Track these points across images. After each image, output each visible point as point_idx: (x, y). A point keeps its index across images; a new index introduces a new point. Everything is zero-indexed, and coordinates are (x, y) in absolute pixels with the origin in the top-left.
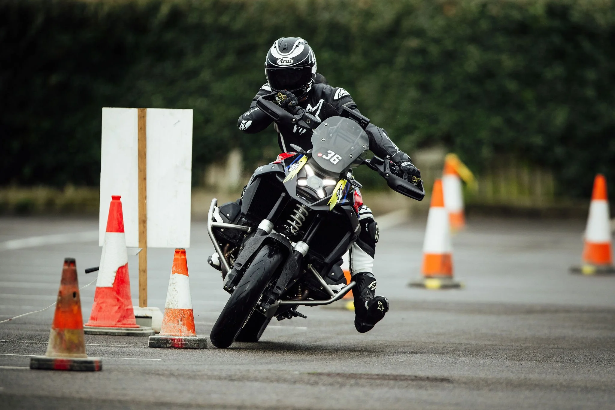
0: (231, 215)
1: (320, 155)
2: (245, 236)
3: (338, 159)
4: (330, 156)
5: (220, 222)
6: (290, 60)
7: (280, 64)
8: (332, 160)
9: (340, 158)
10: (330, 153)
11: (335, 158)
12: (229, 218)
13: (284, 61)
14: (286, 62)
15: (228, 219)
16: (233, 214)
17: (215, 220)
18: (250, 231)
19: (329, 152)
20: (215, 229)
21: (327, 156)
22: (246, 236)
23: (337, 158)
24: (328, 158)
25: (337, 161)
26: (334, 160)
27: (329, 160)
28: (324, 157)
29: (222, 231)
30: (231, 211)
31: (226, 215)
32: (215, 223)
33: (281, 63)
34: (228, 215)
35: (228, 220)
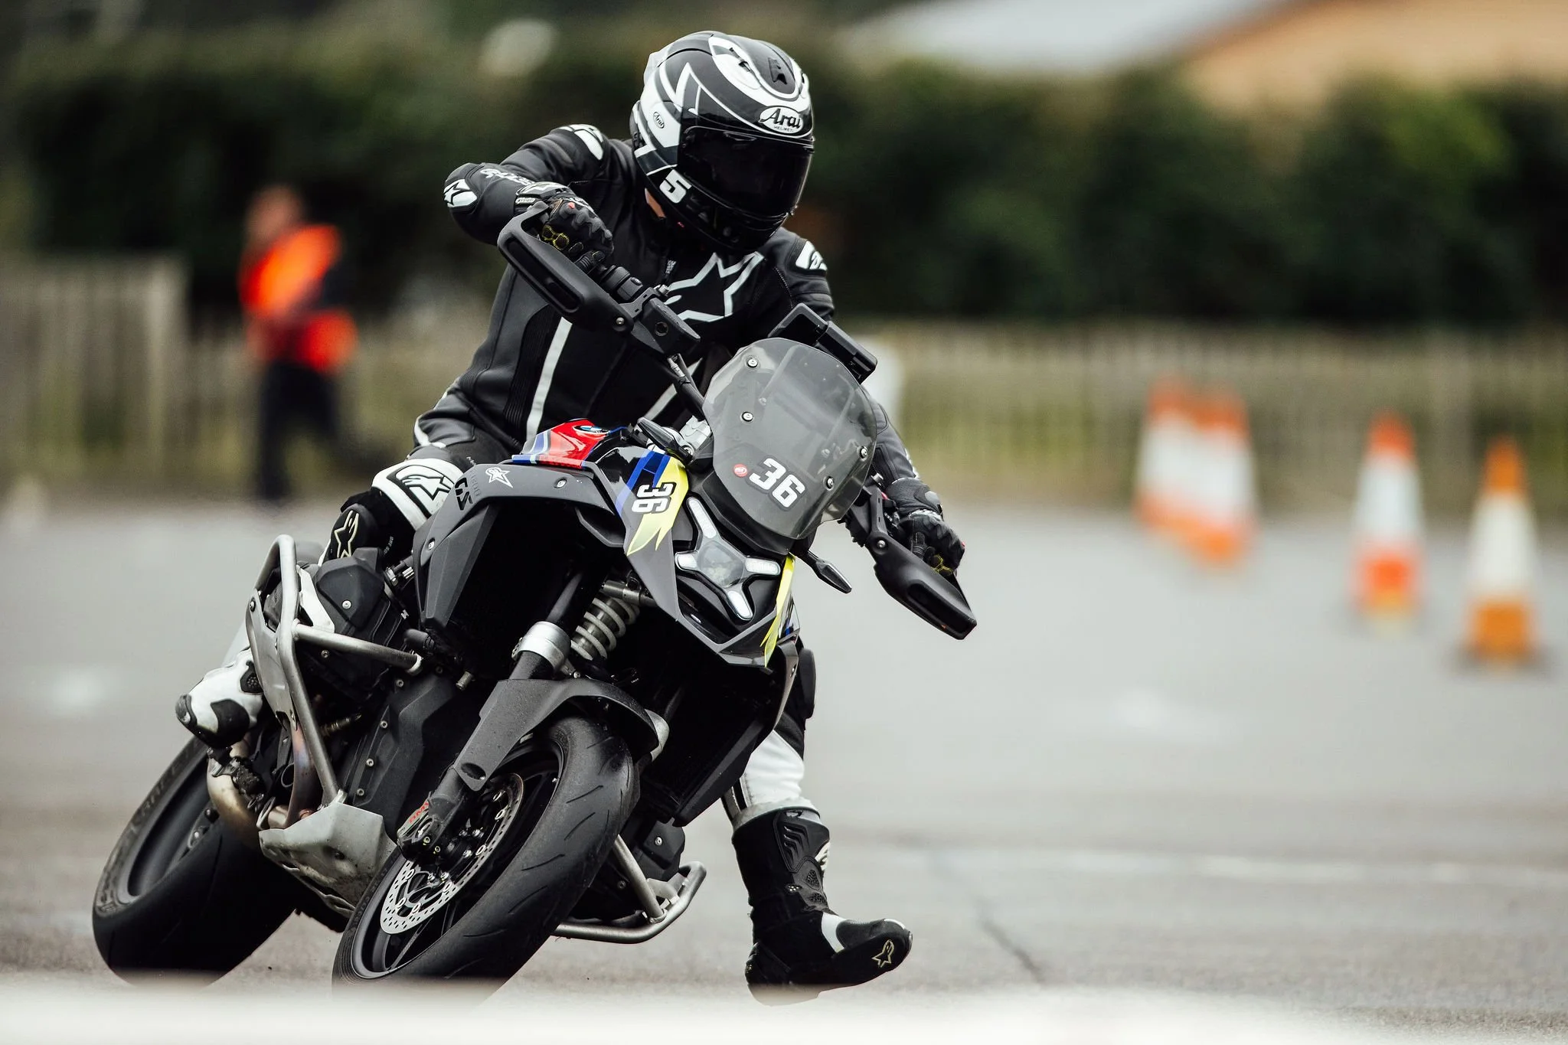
0: (356, 603)
1: (741, 470)
2: (400, 683)
3: (796, 491)
4: (773, 477)
5: (323, 628)
6: (797, 116)
7: (770, 124)
8: (777, 494)
9: (801, 488)
10: (773, 469)
11: (785, 486)
12: (350, 617)
13: (784, 117)
14: (789, 124)
15: (347, 620)
16: (362, 602)
17: (303, 617)
18: (417, 670)
19: (769, 462)
20: (304, 647)
21: (764, 478)
22: (402, 685)
23: (793, 486)
24: (766, 485)
25: (793, 497)
26: (785, 495)
27: (769, 493)
28: (755, 478)
29: (326, 656)
30: (356, 593)
31: (339, 605)
32: (305, 630)
33: (776, 122)
34: (347, 604)
35: (346, 624)
